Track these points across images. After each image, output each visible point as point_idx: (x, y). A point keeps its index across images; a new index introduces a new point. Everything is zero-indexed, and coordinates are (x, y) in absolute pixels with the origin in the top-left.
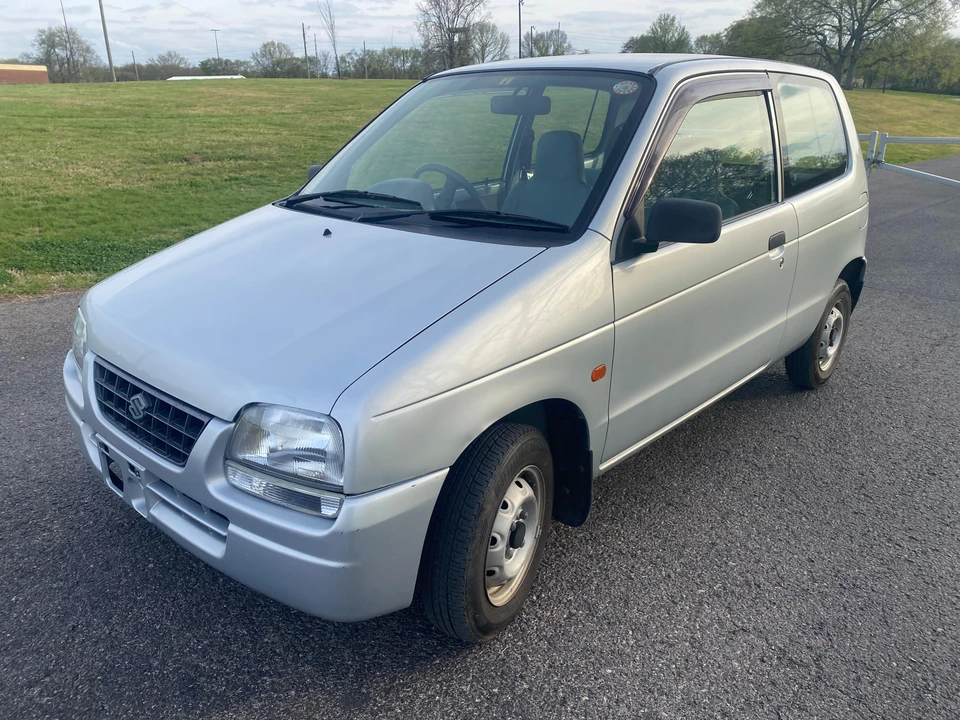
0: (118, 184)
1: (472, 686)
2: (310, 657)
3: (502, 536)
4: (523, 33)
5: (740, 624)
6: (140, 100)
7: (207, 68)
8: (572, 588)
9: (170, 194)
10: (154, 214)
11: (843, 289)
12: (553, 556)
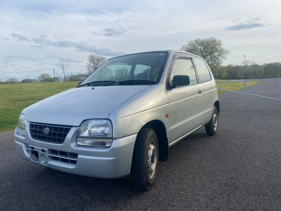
0: (4, 107)
1: (147, 200)
2: (99, 200)
3: (150, 156)
4: (116, 70)
5: (212, 180)
6: (6, 88)
7: (24, 81)
8: (167, 178)
9: (20, 109)
10: (17, 114)
11: (215, 109)
12: (159, 173)
